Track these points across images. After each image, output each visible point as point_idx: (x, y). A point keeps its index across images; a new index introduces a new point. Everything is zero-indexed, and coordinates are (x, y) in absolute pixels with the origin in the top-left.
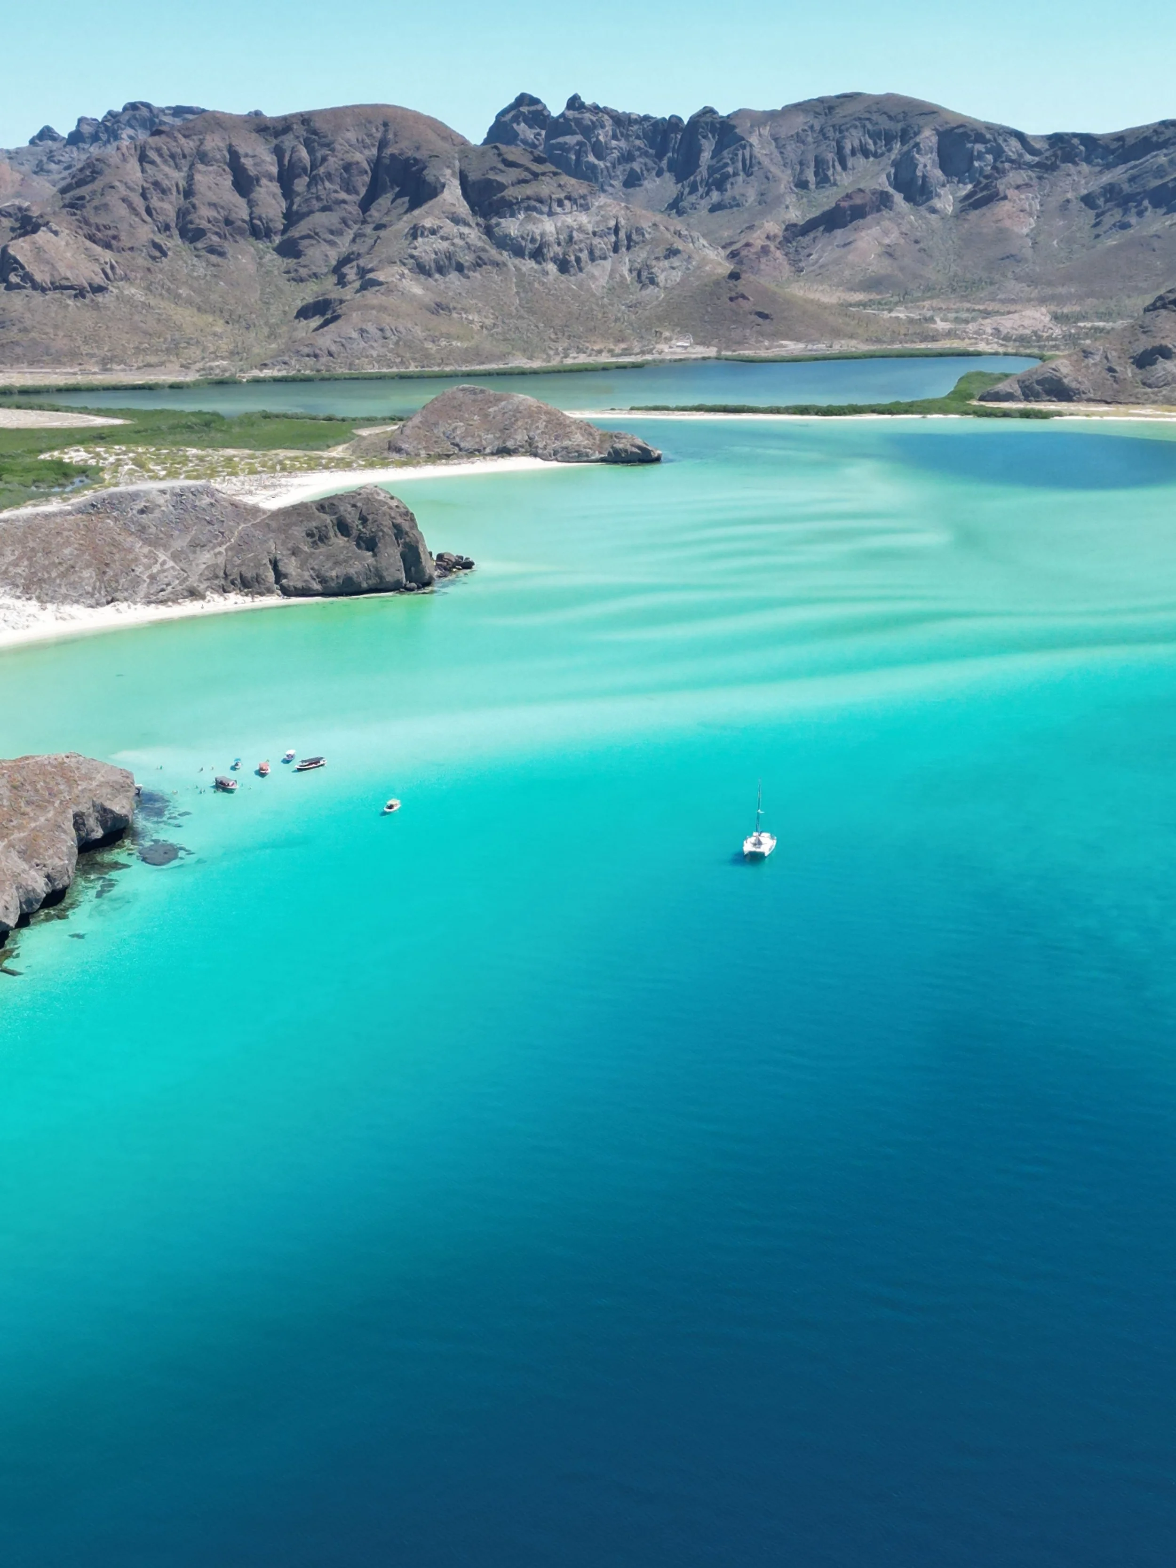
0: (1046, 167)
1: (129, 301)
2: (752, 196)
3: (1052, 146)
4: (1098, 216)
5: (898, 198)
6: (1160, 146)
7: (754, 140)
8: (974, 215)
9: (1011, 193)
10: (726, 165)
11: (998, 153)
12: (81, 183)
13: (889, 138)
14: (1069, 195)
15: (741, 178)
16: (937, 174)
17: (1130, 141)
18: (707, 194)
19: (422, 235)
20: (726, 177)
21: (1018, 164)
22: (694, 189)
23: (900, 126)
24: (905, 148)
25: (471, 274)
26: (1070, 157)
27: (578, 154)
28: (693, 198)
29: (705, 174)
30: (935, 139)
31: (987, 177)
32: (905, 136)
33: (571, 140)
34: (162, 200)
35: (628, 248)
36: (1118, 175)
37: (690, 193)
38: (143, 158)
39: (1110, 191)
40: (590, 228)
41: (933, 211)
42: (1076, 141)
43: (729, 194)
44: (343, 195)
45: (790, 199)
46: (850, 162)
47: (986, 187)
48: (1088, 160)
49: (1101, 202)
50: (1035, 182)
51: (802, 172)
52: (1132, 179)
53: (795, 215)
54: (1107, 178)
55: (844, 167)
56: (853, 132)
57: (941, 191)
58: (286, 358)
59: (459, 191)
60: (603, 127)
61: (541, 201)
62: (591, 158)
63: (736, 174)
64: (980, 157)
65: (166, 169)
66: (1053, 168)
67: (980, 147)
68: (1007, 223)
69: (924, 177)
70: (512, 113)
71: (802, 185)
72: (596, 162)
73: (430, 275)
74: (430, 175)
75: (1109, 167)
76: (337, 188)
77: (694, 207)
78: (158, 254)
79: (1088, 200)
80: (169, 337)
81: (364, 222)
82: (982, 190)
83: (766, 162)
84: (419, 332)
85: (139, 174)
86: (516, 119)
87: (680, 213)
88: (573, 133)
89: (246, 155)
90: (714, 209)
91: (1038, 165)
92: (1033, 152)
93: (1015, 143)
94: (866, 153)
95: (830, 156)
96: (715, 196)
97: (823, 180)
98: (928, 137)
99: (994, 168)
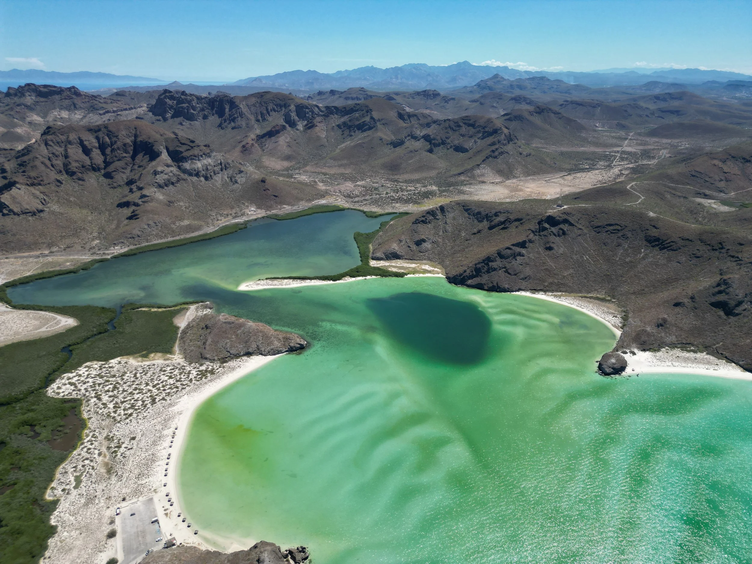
0: (326, 116)
1: (53, 213)
2: (244, 124)
3: (326, 109)
4: (343, 131)
5: (287, 126)
6: (357, 111)
7: (241, 106)
8: (309, 131)
9: (318, 124)
10: (234, 114)
11: (313, 112)
12: (23, 155)
13: (281, 106)
14: (334, 125)
15: (239, 118)
16: (296, 118)
17: (348, 109)
18: (230, 123)
19: (158, 174)
20: (235, 118)
21: (318, 115)
22: (225, 121)
23: (284, 103)
24: (287, 111)
25: (176, 185)
26: (332, 113)
27: (188, 110)
28: (226, 124)
29: (228, 116)
30: (295, 108)
31: (311, 119)
32: (286, 106)
33: (185, 105)
34: (56, 160)
35: (226, 169)
36: (345, 119)
37: (225, 122)
38: (46, 144)
39: (344, 123)
40: (212, 164)
41: (297, 130)
42: (333, 108)
43: (237, 124)
44: (125, 155)
45: (256, 126)
46: (271, 113)
47: (311, 123)
48: (336, 114)
49: (342, 127)
50: (323, 120)
51: (257, 116)
52: (350, 121)
53: (258, 132)
54: (343, 120)
55: (269, 115)
56: (271, 104)
57: (298, 123)
58: (122, 240)
59: (167, 154)
60: (194, 100)
61: (195, 156)
62: (192, 111)
63: (238, 117)
64: (308, 113)
65: (55, 147)
66: (328, 116)
67: (307, 110)
68: (319, 134)
69: (294, 120)
70: (164, 96)
71: (258, 121)
72: (194, 112)
73: (163, 188)
74: (155, 148)
75: (343, 116)
76: (122, 152)
77: (226, 127)
78: (59, 184)
79: (339, 126)
80: (72, 227)
81: (134, 164)
82: (310, 123)
83: (246, 113)
84: (168, 220)
85: (46, 151)
86: (165, 97)
87: (222, 129)
88: (185, 103)
89: (86, 140)
90: (233, 128)
91: (324, 115)
92: (322, 111)
93: (316, 109)
94: (275, 111)
95: (265, 112)
96: (233, 124)
97: (264, 119)
98: (293, 107)
99: (312, 117)
